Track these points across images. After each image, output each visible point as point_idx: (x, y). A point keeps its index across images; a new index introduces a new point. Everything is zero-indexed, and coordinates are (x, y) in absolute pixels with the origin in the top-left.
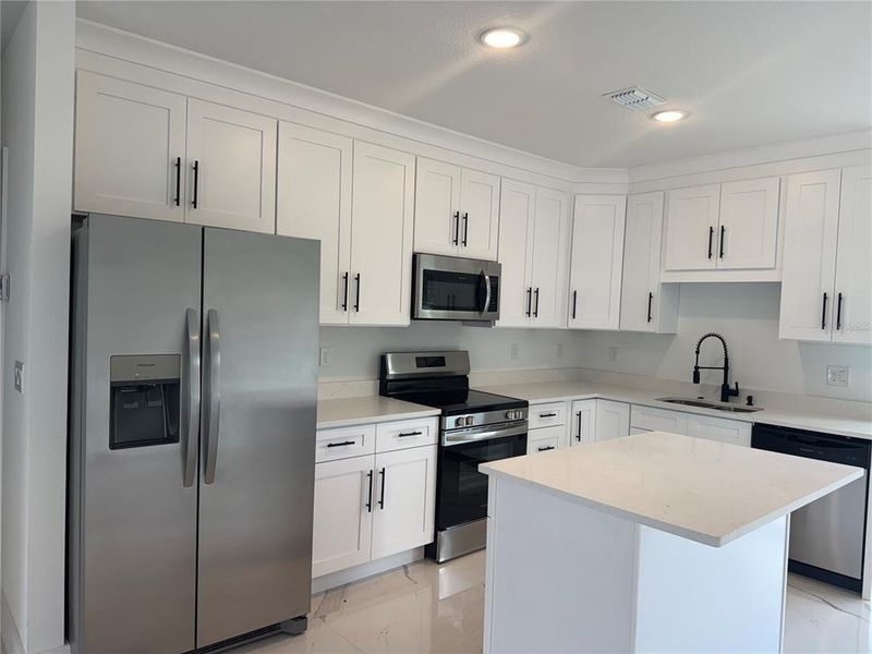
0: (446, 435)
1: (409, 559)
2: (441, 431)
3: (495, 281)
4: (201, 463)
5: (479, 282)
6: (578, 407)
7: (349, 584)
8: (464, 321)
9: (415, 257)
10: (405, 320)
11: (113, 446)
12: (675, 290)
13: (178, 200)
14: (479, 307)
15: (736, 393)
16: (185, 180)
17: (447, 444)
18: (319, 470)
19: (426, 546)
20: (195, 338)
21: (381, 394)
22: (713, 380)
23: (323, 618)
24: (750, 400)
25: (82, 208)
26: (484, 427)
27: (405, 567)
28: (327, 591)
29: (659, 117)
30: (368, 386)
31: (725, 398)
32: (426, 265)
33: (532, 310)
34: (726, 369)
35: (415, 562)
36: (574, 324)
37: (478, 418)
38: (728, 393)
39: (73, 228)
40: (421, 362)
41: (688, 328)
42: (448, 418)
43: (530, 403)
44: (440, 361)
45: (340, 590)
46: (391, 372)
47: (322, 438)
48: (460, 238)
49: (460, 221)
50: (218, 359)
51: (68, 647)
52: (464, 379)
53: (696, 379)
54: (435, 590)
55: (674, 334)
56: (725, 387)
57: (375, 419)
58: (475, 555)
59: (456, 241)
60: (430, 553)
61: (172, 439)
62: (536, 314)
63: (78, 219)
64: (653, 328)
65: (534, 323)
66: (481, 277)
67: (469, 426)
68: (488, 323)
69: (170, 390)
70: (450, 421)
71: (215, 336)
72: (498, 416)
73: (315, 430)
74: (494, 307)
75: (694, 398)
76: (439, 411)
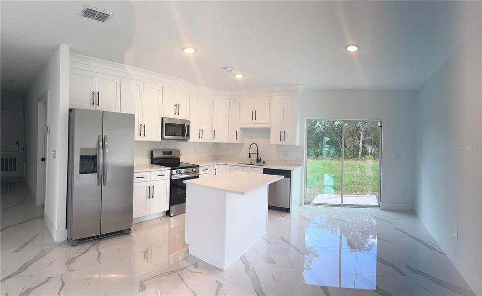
0: (173, 176)
1: (161, 215)
2: (171, 175)
3: (188, 126)
4: (102, 180)
5: (183, 127)
6: (215, 167)
7: (142, 222)
8: (178, 140)
9: (162, 119)
10: (160, 139)
11: (80, 173)
12: (244, 130)
13: (94, 104)
14: (183, 135)
15: (260, 161)
16: (96, 97)
17: (173, 179)
18: (135, 185)
19: (167, 211)
20: (101, 144)
21: (151, 163)
22: (254, 157)
23: (136, 231)
24: (264, 162)
25: (72, 107)
26: (185, 173)
27: (160, 218)
28: (136, 224)
29: (236, 76)
30: (147, 161)
31: (257, 163)
32: (165, 121)
33: (201, 137)
34: (258, 154)
35: (163, 216)
36: (215, 141)
37: (183, 171)
38: (258, 161)
39: (69, 113)
40: (164, 153)
41: (247, 142)
42: (174, 170)
43: (200, 166)
44: (171, 153)
45: (140, 224)
46: (154, 156)
47: (135, 175)
48: (177, 113)
49: (177, 107)
50: (107, 151)
51: (67, 230)
52: (178, 159)
53: (250, 157)
54: (170, 225)
55: (244, 144)
56: (258, 159)
57: (151, 170)
58: (182, 214)
59: (176, 114)
60: (168, 213)
61: (95, 172)
62: (202, 137)
63: (70, 110)
64: (237, 142)
65: (201, 140)
66: (184, 125)
67: (180, 173)
68: (186, 140)
69: (94, 158)
70: (174, 171)
71: (106, 143)
72: (189, 170)
73: (133, 173)
74: (188, 135)
75: (249, 163)
76: (171, 168)
